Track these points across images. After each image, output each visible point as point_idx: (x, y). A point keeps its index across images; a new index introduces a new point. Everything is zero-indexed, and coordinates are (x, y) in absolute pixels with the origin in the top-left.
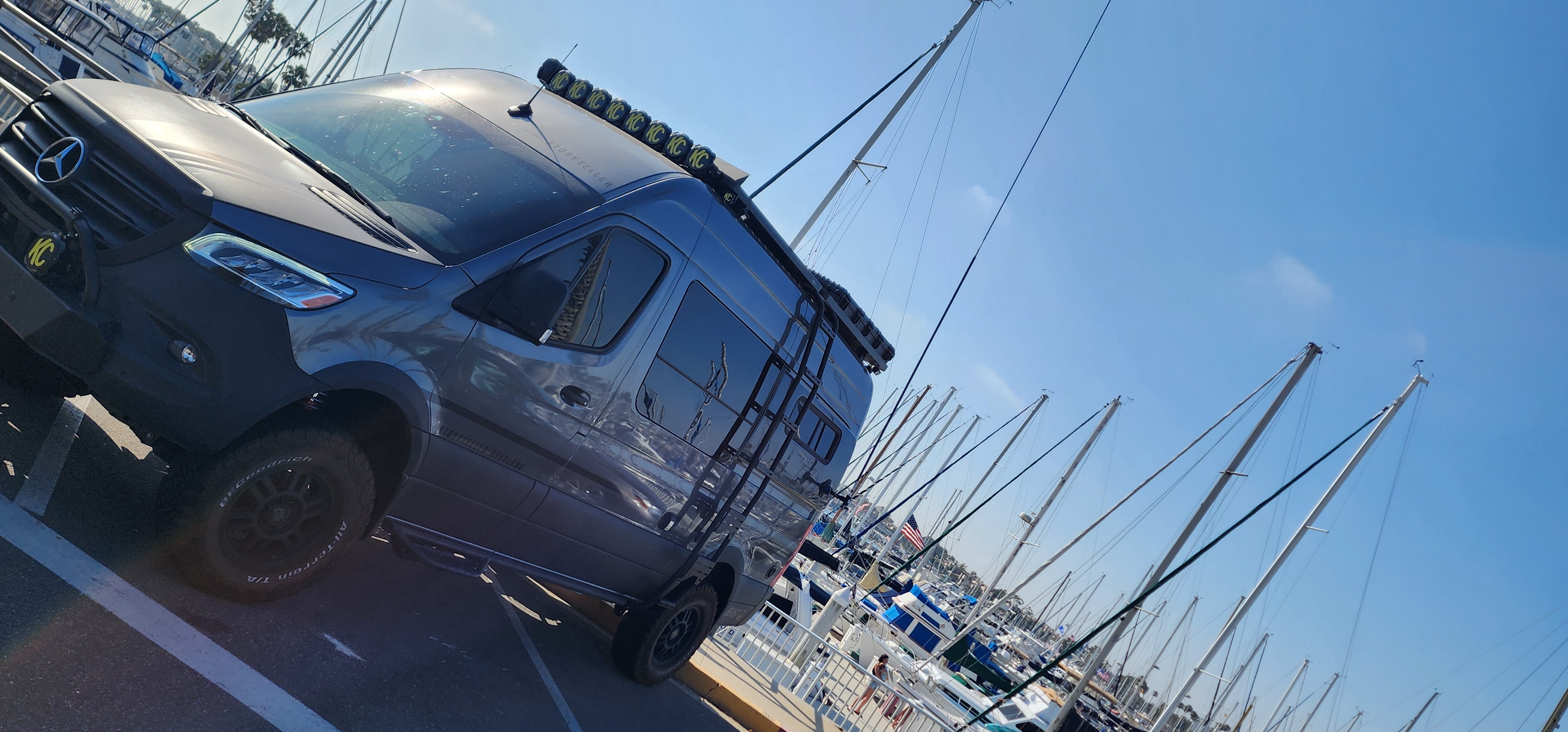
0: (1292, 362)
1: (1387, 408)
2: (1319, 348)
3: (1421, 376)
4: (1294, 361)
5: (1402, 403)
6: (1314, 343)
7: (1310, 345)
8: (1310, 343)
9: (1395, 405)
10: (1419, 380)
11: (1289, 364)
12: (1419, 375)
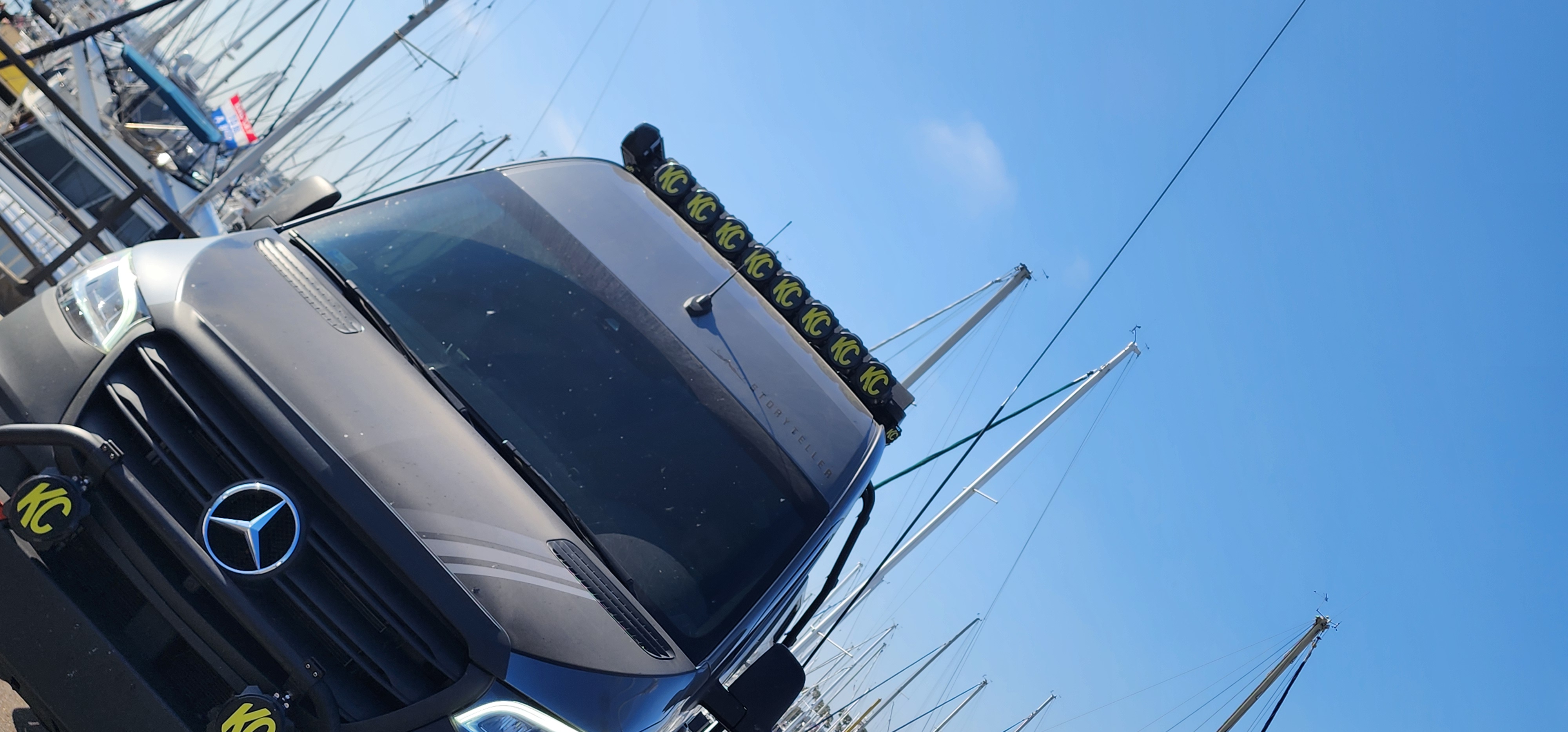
0: (997, 281)
1: (1092, 373)
2: (1029, 273)
3: (1136, 344)
4: (999, 281)
5: (1109, 370)
6: (1026, 265)
7: (1021, 266)
8: (1021, 264)
9: (1101, 371)
10: (1133, 348)
11: (993, 283)
12: (1134, 343)
